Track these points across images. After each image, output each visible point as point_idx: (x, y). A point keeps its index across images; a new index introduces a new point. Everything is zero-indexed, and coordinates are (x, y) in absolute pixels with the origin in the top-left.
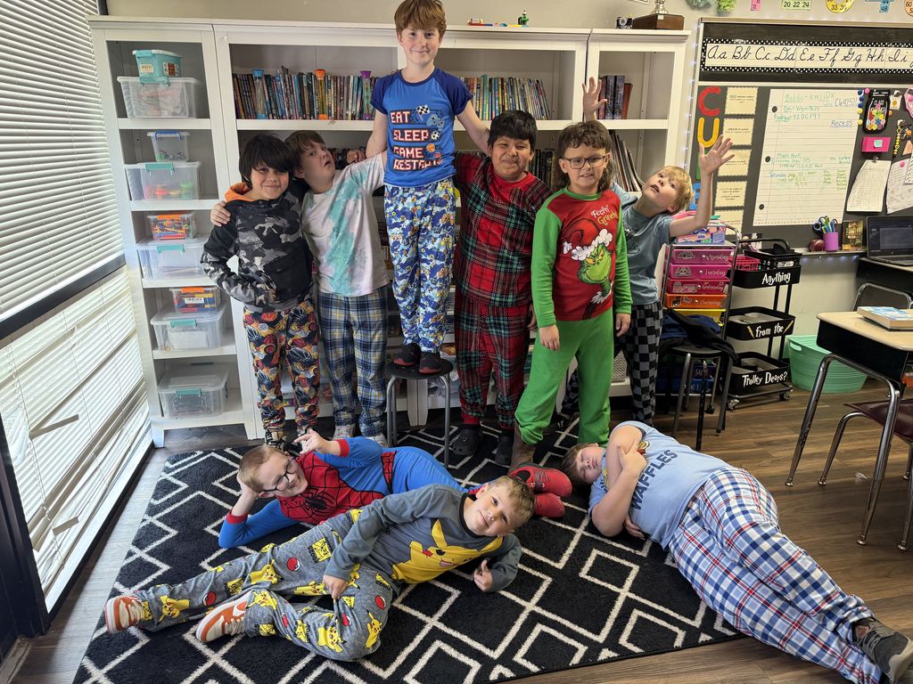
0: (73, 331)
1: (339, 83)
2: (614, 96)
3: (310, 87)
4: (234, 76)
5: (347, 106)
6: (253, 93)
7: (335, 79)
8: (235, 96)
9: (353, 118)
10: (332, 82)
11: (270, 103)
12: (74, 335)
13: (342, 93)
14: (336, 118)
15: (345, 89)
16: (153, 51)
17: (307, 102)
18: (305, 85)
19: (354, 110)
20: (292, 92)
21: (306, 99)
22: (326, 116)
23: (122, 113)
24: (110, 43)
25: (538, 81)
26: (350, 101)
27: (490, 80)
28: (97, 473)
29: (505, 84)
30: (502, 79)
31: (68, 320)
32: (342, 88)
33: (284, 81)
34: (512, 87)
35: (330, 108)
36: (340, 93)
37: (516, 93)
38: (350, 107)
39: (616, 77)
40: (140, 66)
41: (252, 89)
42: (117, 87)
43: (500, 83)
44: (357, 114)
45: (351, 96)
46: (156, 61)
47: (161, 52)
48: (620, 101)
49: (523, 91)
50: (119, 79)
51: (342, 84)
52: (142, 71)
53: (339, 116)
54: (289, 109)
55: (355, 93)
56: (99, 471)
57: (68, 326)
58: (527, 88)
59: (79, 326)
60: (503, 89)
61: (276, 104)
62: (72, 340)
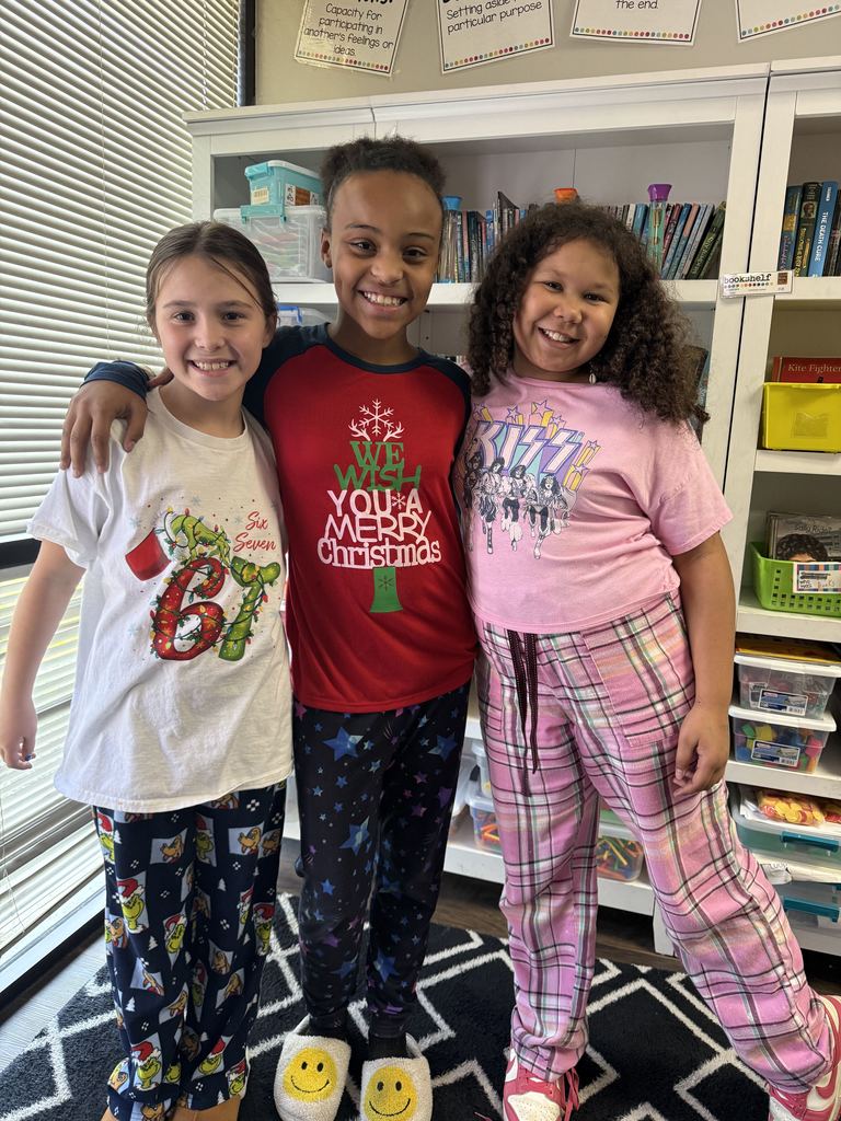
16: (271, 163)
33: (499, 221)
46: (273, 182)
47: (284, 163)
50: (217, 214)
52: (254, 201)
61: (480, 267)
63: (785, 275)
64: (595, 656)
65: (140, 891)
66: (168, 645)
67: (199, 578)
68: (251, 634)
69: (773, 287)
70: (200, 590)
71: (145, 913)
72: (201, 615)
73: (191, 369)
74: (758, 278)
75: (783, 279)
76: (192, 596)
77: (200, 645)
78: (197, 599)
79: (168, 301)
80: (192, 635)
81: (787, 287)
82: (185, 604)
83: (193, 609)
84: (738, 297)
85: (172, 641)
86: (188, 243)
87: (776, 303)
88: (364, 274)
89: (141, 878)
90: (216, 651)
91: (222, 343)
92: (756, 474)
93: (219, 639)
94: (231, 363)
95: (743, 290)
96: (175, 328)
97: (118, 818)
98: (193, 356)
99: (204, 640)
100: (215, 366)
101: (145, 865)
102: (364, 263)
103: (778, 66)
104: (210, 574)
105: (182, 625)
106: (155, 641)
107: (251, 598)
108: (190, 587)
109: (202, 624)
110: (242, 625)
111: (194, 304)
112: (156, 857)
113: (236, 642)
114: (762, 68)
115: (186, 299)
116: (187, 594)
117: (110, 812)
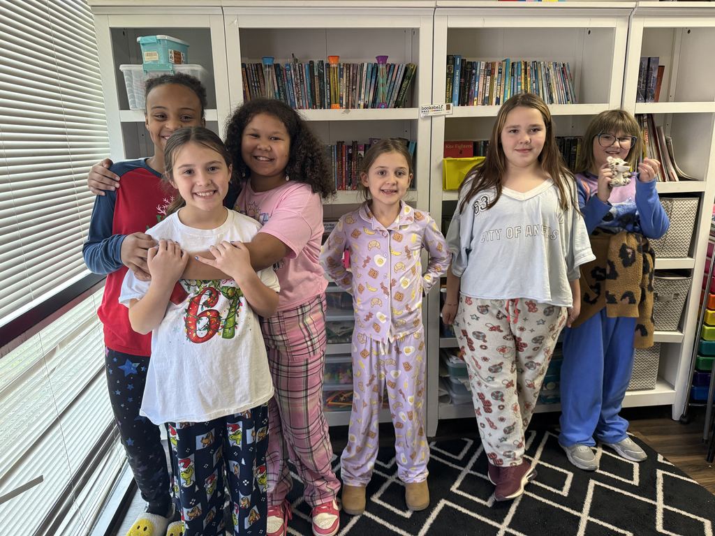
0: (54, 351)
1: (352, 71)
2: (647, 79)
3: (321, 76)
4: (243, 65)
5: (360, 96)
6: (262, 84)
7: (348, 66)
8: (244, 87)
9: (366, 107)
10: (345, 70)
11: (280, 94)
12: (55, 357)
13: (354, 83)
14: (347, 107)
15: (358, 77)
16: (159, 37)
17: (317, 93)
18: (316, 74)
19: (366, 99)
20: (302, 82)
21: (317, 89)
22: (338, 105)
23: (124, 105)
24: (112, 30)
25: (563, 65)
26: (363, 90)
27: (513, 64)
28: (77, 518)
29: (528, 68)
30: (526, 63)
31: (44, 342)
32: (355, 76)
33: (295, 70)
34: (536, 72)
35: (342, 98)
36: (352, 82)
37: (540, 78)
38: (362, 97)
39: (649, 59)
40: (144, 53)
41: (261, 80)
42: (120, 76)
43: (523, 67)
44: (370, 104)
45: (364, 85)
46: (160, 48)
47: (167, 37)
48: (652, 84)
49: (547, 75)
50: (123, 68)
51: (355, 72)
52: (146, 59)
53: (351, 105)
54: (298, 100)
55: (369, 81)
56: (79, 514)
57: (45, 349)
58: (552, 72)
59: (62, 344)
60: (526, 73)
61: (285, 95)
62: (50, 365)
63: (449, 106)
64: (286, 321)
65: (192, 464)
66: (194, 335)
67: (205, 298)
68: (236, 324)
69: (444, 111)
70: (206, 304)
71: (194, 475)
72: (208, 317)
73: (195, 196)
74: (437, 107)
75: (448, 107)
76: (202, 307)
77: (210, 332)
78: (205, 309)
79: (180, 165)
80: (207, 327)
81: (450, 111)
82: (199, 311)
83: (203, 314)
84: (429, 117)
85: (196, 332)
86: (186, 136)
87: (446, 118)
88: (161, 129)
89: (192, 457)
90: (220, 334)
91: (210, 182)
92: (443, 202)
93: (220, 328)
94: (215, 192)
95: (431, 113)
96: (186, 178)
97: (178, 427)
98: (196, 190)
99: (212, 328)
100: (208, 194)
101: (193, 450)
102: (162, 123)
103: (439, 4)
104: (210, 295)
105: (199, 323)
106: (188, 333)
107: (234, 305)
108: (201, 303)
109: (209, 321)
110: (231, 319)
111: (194, 165)
112: (199, 446)
113: (230, 329)
114: (433, 4)
115: (190, 163)
116: (200, 307)
117: (174, 424)
